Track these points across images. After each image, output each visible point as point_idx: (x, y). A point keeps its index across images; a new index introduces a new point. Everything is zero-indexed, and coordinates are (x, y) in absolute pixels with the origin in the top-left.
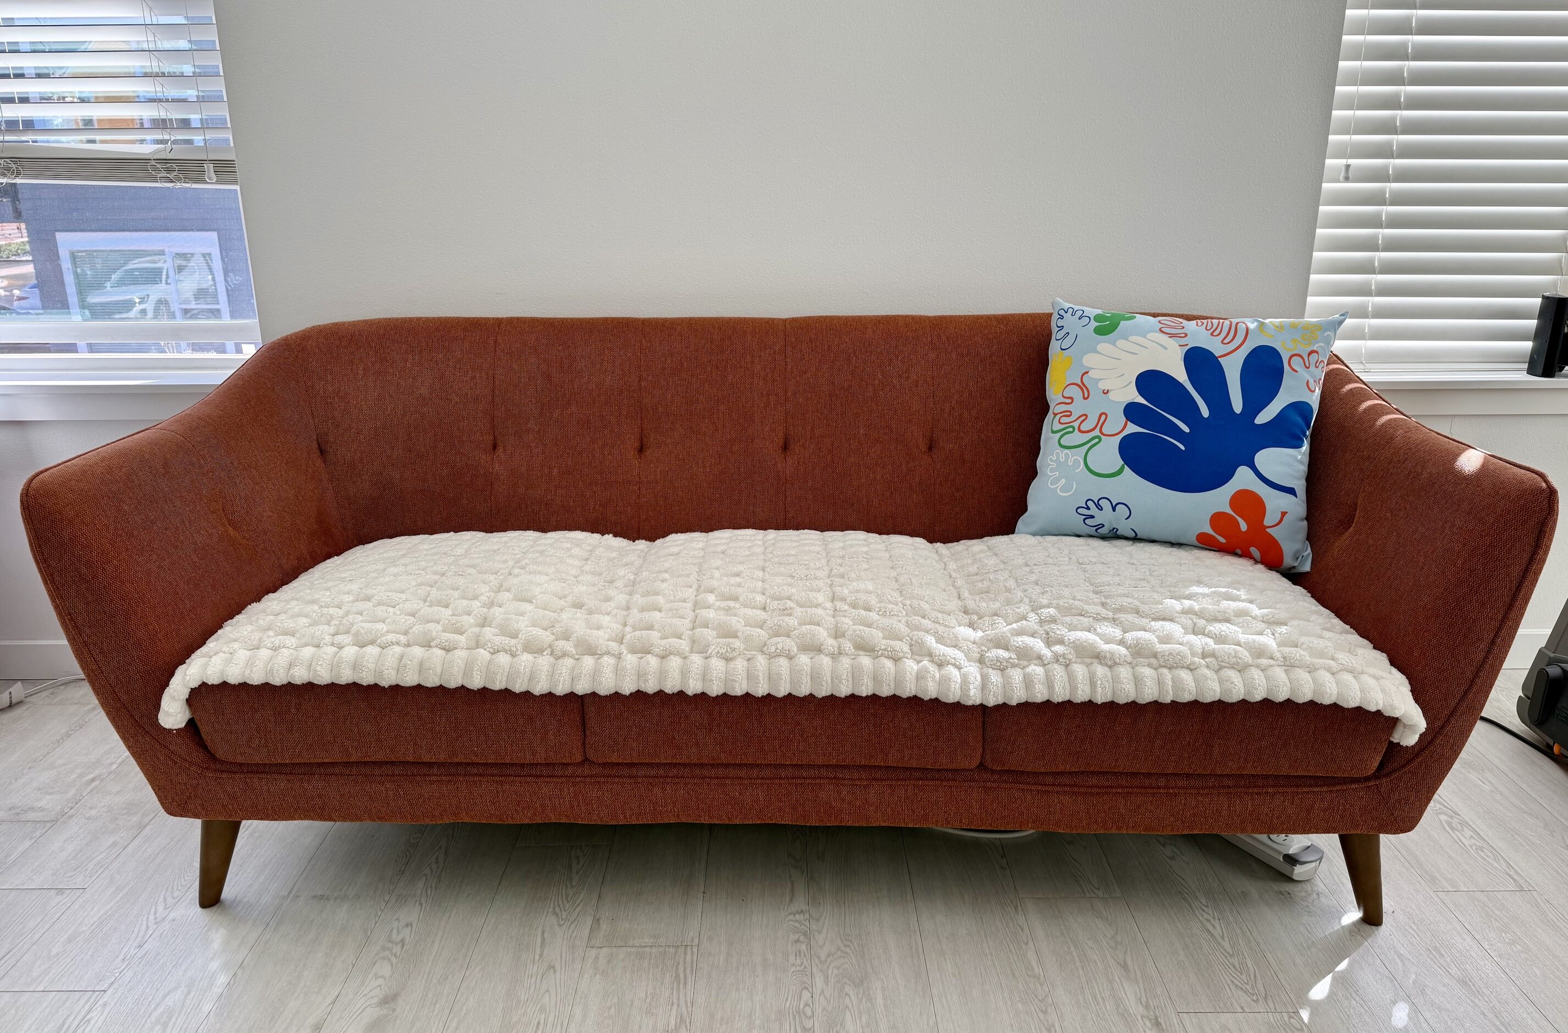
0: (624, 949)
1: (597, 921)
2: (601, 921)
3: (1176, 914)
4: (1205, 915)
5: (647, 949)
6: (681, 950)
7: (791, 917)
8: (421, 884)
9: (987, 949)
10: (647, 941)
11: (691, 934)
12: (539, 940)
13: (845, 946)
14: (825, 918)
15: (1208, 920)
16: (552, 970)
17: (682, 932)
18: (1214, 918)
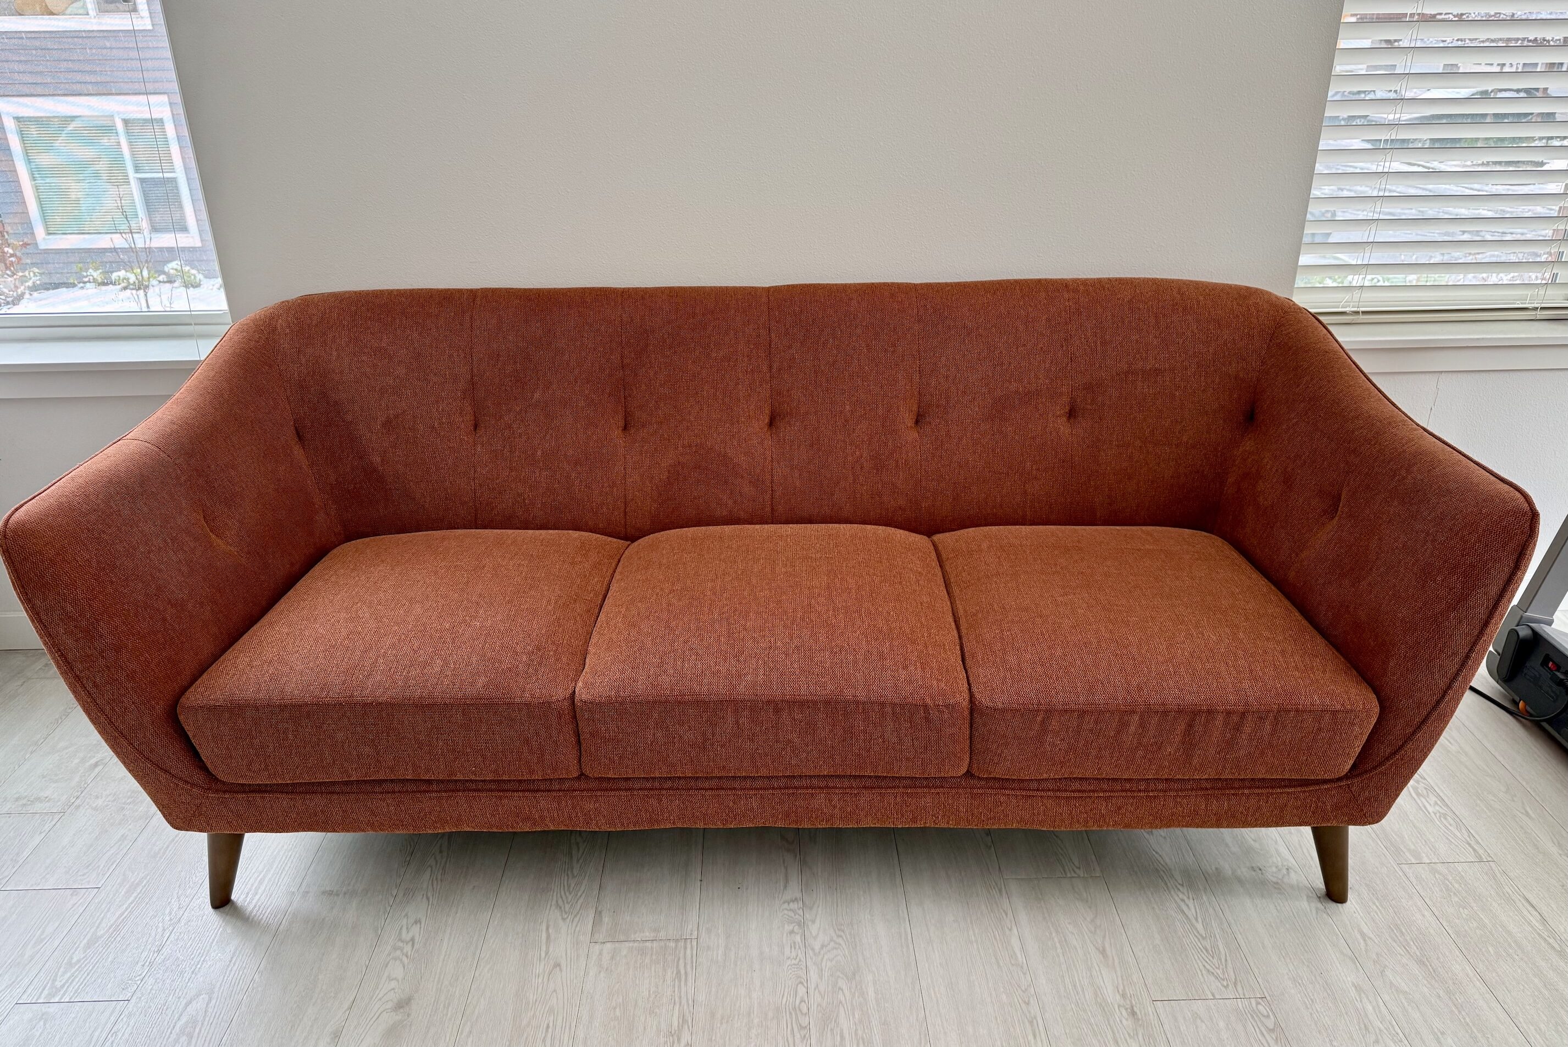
0: (627, 944)
1: (598, 913)
2: (603, 914)
3: (1152, 894)
4: (1181, 896)
5: (648, 944)
6: (681, 944)
7: (786, 906)
8: (427, 875)
9: (973, 937)
10: (648, 934)
11: (690, 927)
12: (544, 935)
13: (839, 936)
14: (818, 907)
15: (1183, 900)
16: (558, 968)
17: (681, 924)
18: (1189, 898)
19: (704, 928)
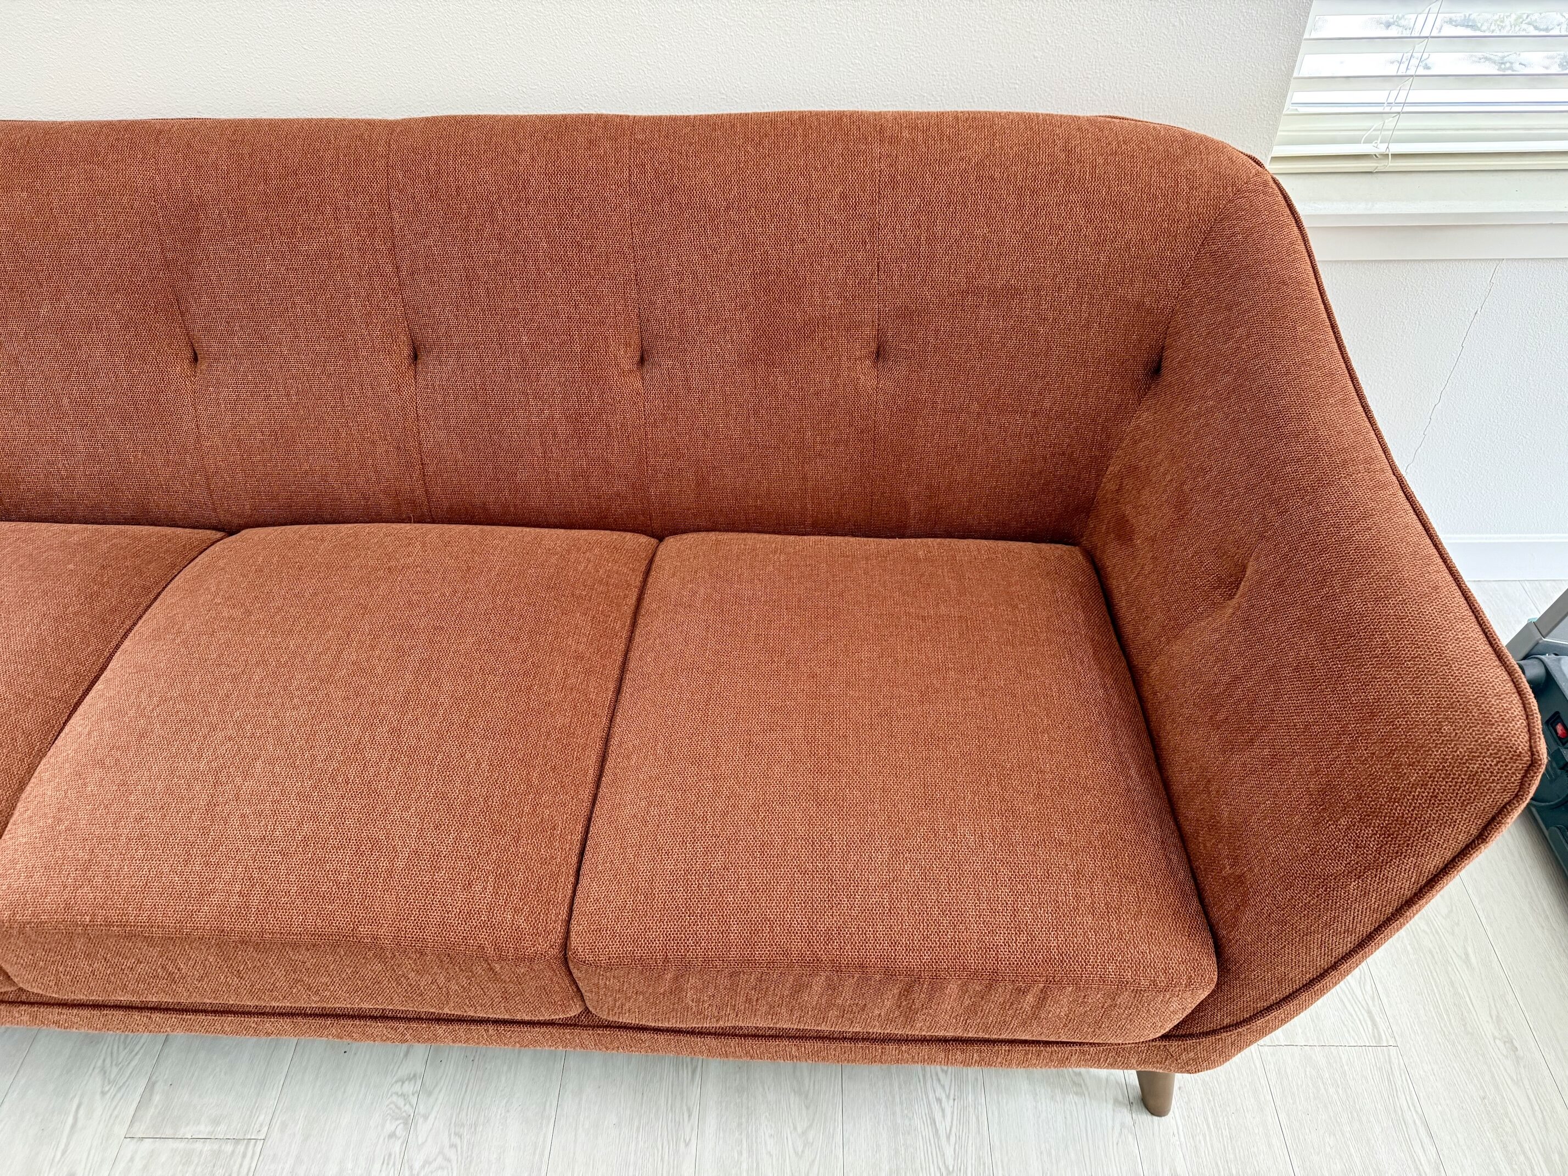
1: (151, 1086)
2: (157, 1087)
5: (198, 1145)
6: (241, 1148)
7: (397, 1088)
10: (204, 1129)
11: (262, 1118)
13: (453, 1146)
14: (440, 1091)
17: (251, 1112)
19: (279, 1122)
